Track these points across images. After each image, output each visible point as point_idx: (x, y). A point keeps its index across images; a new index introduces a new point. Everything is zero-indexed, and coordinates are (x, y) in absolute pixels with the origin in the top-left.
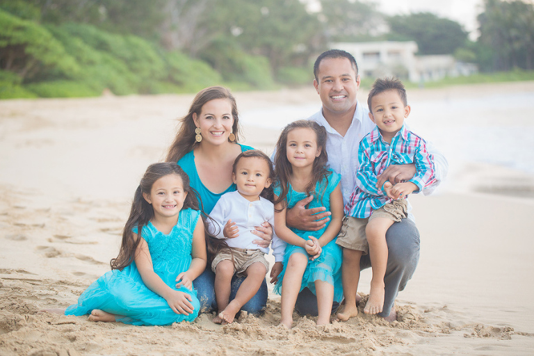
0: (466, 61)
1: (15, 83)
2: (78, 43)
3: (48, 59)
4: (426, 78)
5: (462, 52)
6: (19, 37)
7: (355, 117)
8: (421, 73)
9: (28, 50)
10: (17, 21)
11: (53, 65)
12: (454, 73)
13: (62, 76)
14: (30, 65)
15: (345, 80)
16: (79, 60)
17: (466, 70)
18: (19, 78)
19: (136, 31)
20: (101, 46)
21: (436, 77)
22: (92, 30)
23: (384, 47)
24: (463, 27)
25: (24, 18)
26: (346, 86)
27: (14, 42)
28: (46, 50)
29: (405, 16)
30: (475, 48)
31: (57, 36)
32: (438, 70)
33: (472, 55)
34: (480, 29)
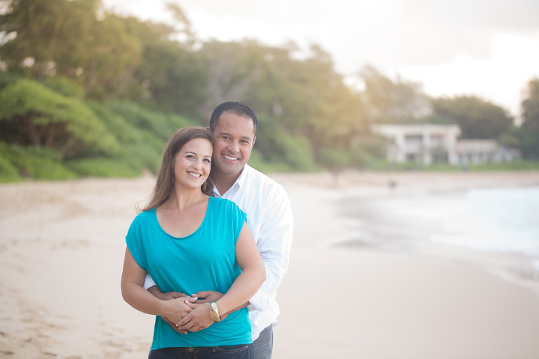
0: (510, 146)
1: (55, 160)
2: (119, 121)
3: (89, 137)
4: (465, 161)
5: (506, 138)
6: (61, 115)
7: (238, 181)
8: (460, 155)
9: (71, 128)
10: (59, 99)
11: (93, 144)
12: (498, 158)
13: (103, 154)
14: (70, 143)
15: (243, 141)
16: (119, 138)
17: (509, 156)
18: (60, 155)
19: (178, 110)
20: (143, 124)
21: (476, 161)
22: (134, 108)
23: (427, 130)
24: (508, 112)
25: (67, 95)
26: (242, 148)
27: (56, 120)
28: (88, 129)
29: (449, 100)
30: (519, 134)
31: (99, 114)
32: (481, 155)
33: (516, 141)
34: (525, 115)
